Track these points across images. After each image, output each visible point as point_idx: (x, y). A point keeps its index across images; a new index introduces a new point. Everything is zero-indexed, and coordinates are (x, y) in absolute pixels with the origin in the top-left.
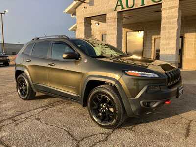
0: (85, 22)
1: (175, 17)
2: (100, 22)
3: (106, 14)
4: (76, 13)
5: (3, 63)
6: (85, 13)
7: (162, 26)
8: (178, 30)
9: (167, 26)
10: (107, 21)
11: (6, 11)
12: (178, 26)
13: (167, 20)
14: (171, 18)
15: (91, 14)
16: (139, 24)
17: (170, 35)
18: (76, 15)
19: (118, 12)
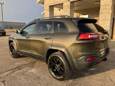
0: (49, 9)
1: (110, 5)
2: (60, 9)
3: (63, 4)
4: (44, 3)
5: (1, 34)
6: (50, 3)
7: (101, 11)
8: (111, 14)
9: (104, 11)
10: (64, 8)
11: (5, 2)
12: (112, 11)
13: (104, 7)
14: (107, 6)
15: (53, 3)
16: (85, 10)
17: (106, 17)
18: (44, 4)
19: (71, 2)
